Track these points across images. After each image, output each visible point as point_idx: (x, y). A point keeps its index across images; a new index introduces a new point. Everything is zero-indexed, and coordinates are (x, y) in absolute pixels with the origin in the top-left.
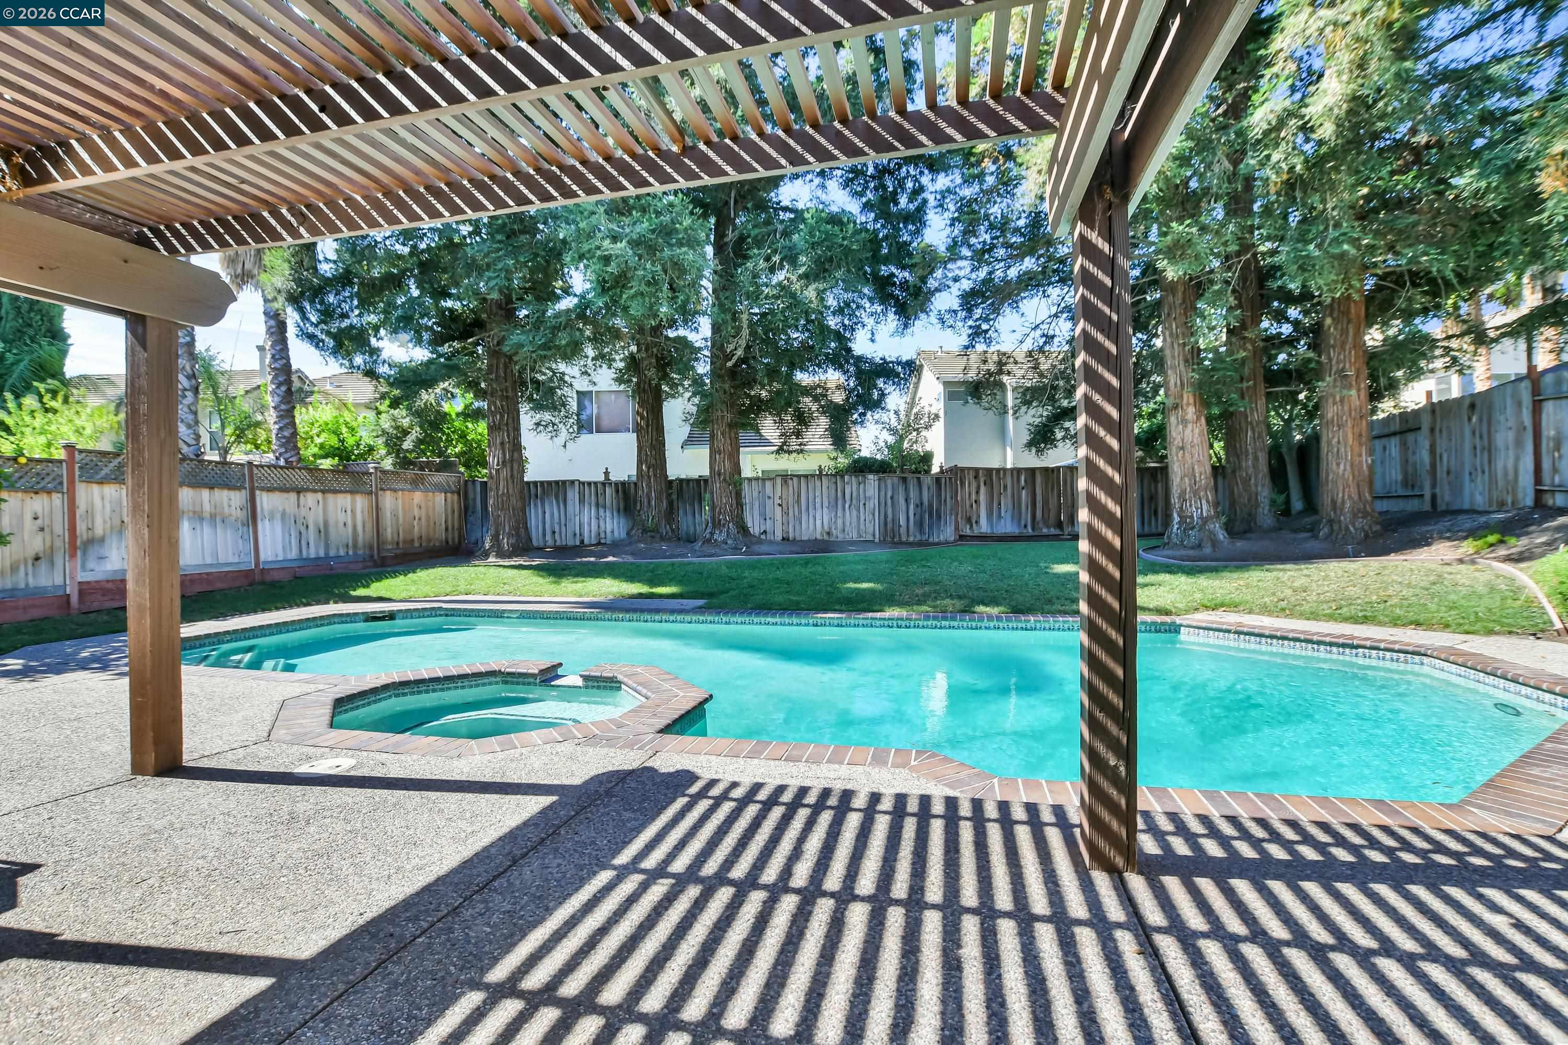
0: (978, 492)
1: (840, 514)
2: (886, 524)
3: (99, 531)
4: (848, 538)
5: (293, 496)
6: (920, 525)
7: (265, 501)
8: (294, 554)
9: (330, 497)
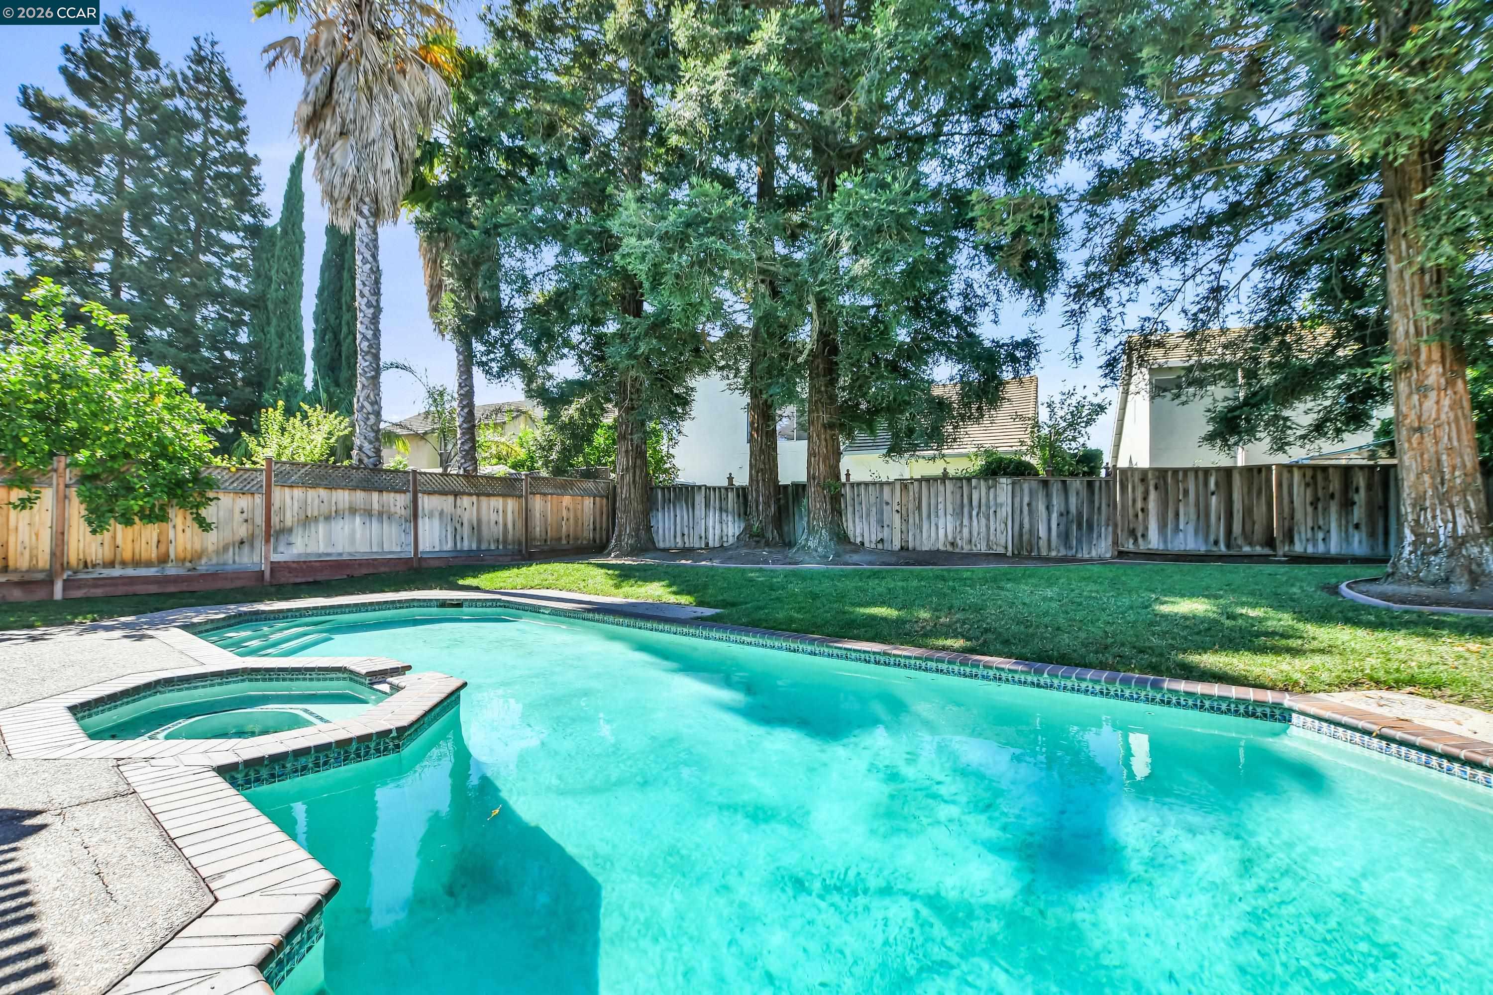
0: (1145, 499)
1: (966, 522)
2: (1021, 535)
3: (288, 523)
4: (975, 550)
5: (451, 499)
6: (1065, 537)
7: (427, 502)
8: (449, 546)
9: (483, 499)
